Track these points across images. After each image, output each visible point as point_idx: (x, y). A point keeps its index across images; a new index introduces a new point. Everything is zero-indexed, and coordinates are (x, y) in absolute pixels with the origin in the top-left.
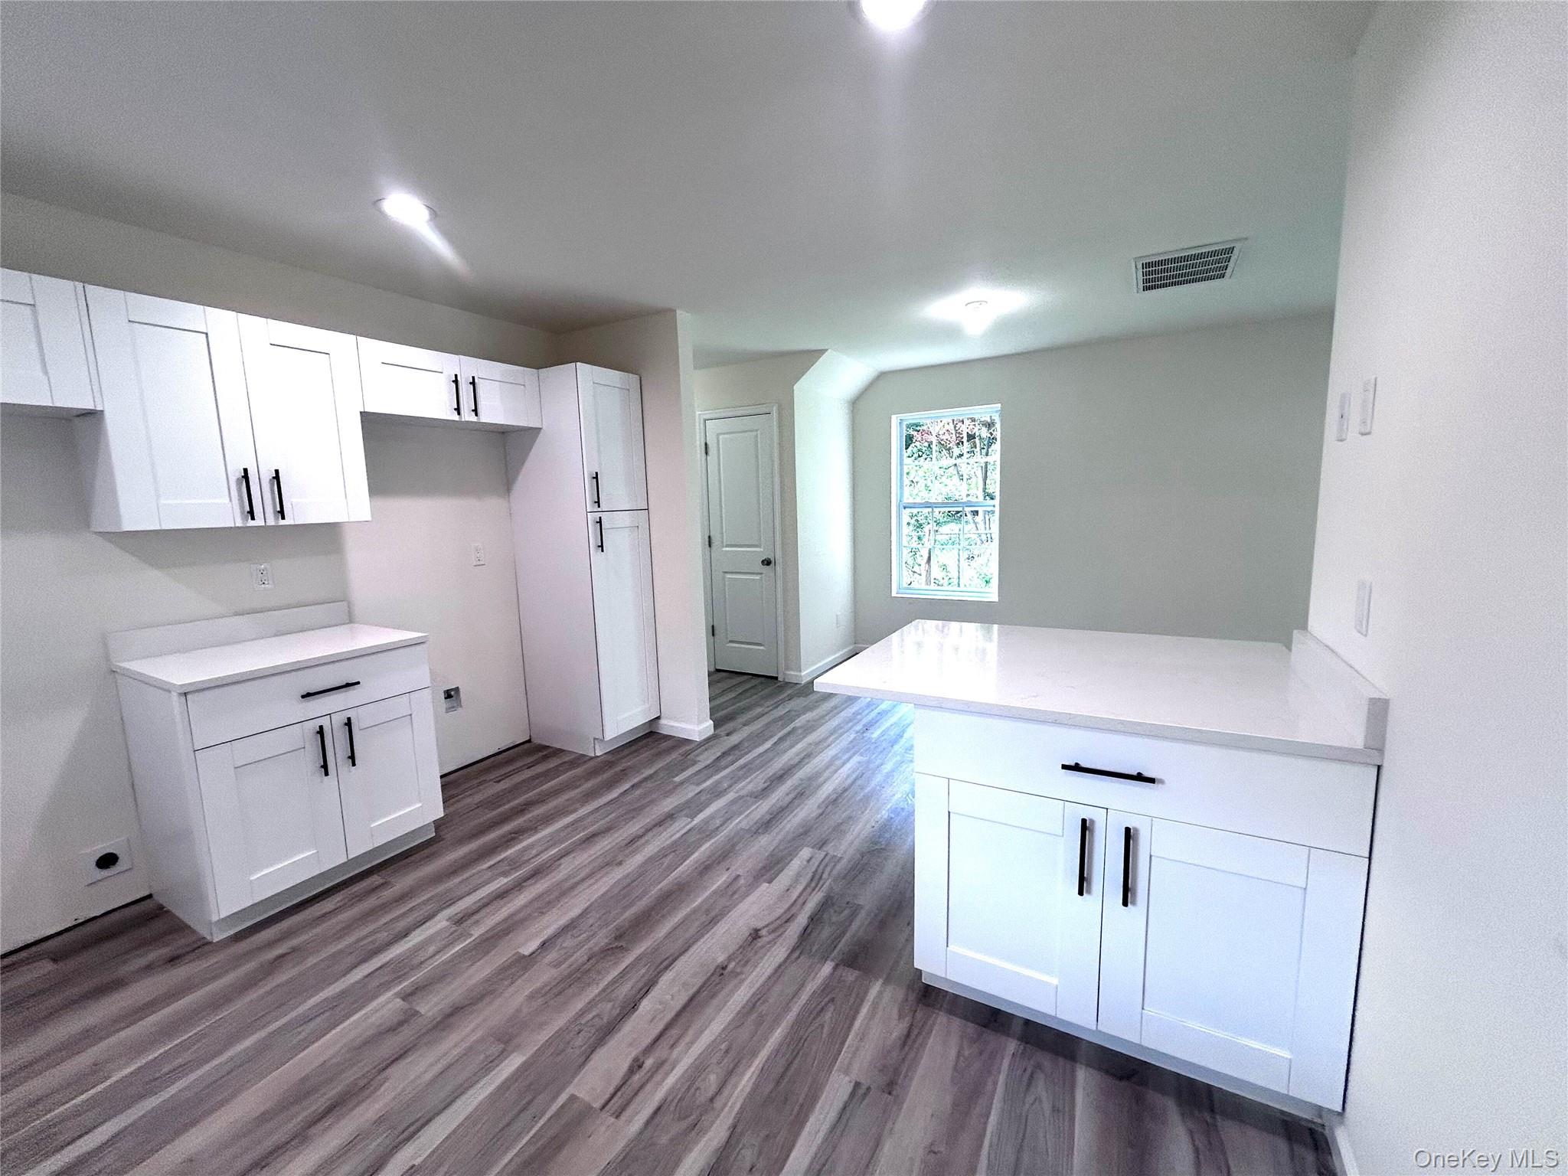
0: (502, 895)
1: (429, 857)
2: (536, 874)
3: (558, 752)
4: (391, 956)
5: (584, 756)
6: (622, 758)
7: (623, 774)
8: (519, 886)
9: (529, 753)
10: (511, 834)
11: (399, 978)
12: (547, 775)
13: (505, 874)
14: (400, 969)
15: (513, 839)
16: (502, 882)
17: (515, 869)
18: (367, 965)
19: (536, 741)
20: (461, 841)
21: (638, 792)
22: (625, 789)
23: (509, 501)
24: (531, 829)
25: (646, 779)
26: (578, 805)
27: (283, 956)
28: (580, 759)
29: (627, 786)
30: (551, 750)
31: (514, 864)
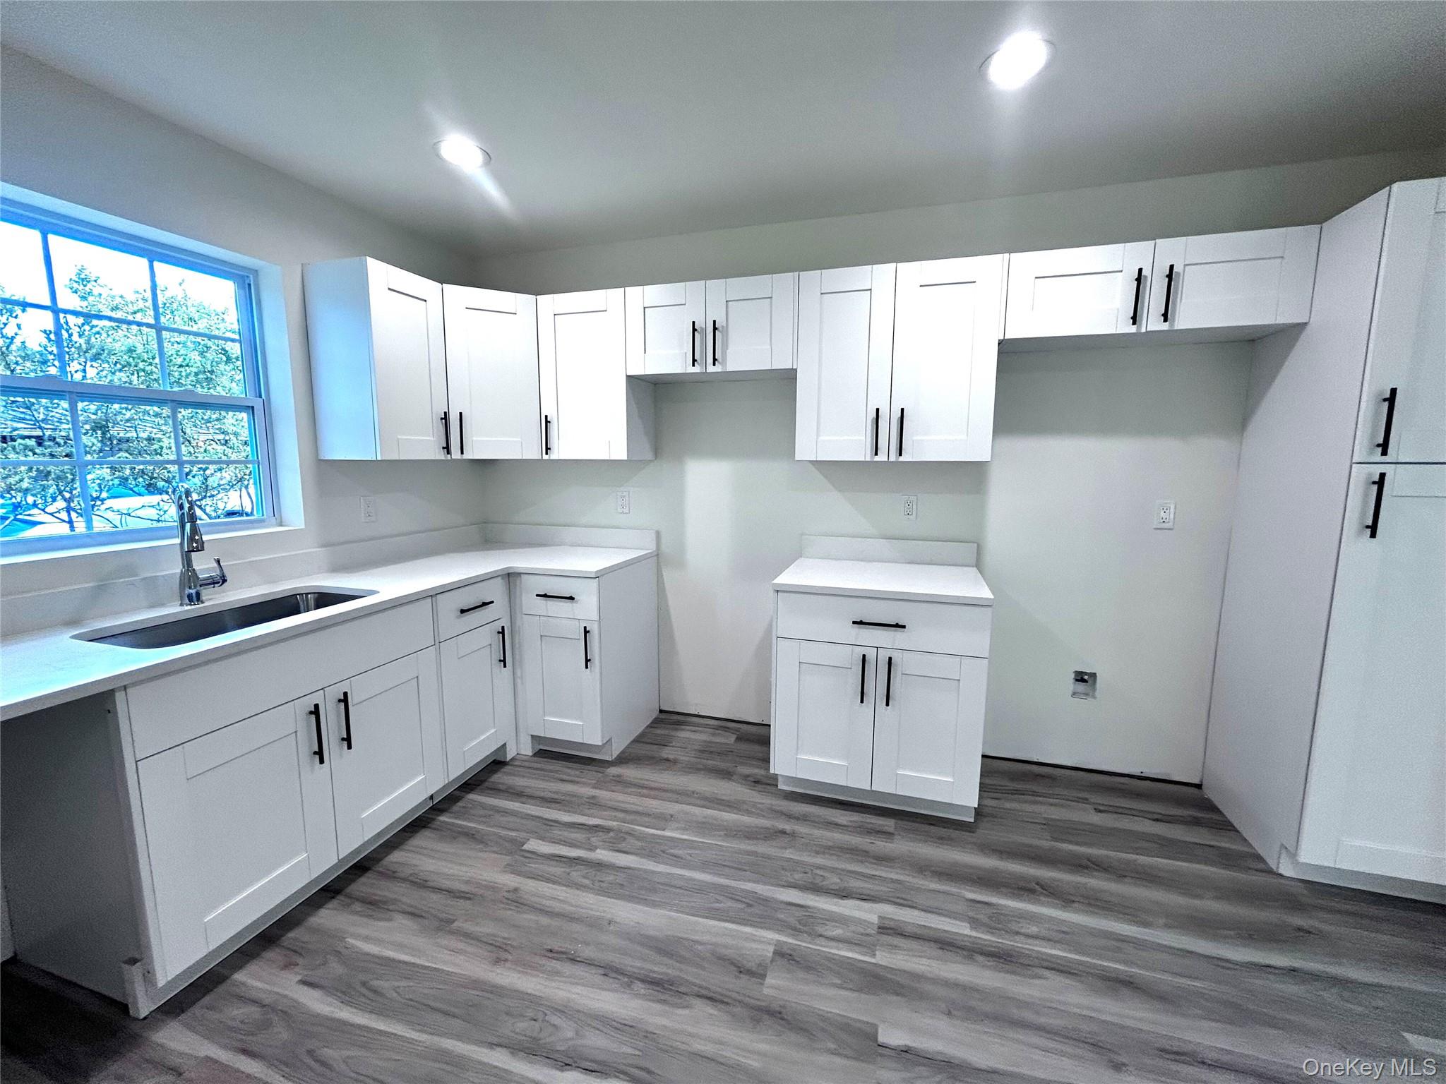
0: (945, 944)
1: (941, 840)
2: (1003, 958)
3: (1226, 827)
4: (816, 904)
5: (1259, 858)
6: (1322, 908)
7: (1298, 938)
8: (969, 951)
9: (1180, 802)
10: (1037, 884)
11: (795, 931)
12: (1167, 847)
13: (975, 923)
14: (806, 923)
15: (1032, 891)
16: (962, 929)
17: (991, 929)
18: (800, 894)
19: (1209, 793)
20: (987, 848)
21: (1291, 989)
22: (1273, 963)
23: (1241, 444)
24: (1064, 897)
25: (1335, 981)
26: (1162, 921)
27: (783, 832)
28: (1252, 860)
29: (1280, 960)
30: (1215, 817)
31: (997, 921)
